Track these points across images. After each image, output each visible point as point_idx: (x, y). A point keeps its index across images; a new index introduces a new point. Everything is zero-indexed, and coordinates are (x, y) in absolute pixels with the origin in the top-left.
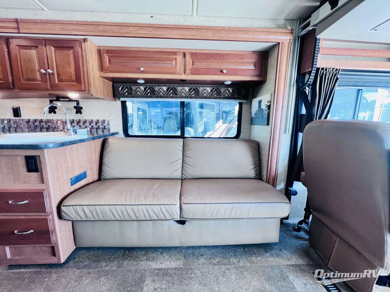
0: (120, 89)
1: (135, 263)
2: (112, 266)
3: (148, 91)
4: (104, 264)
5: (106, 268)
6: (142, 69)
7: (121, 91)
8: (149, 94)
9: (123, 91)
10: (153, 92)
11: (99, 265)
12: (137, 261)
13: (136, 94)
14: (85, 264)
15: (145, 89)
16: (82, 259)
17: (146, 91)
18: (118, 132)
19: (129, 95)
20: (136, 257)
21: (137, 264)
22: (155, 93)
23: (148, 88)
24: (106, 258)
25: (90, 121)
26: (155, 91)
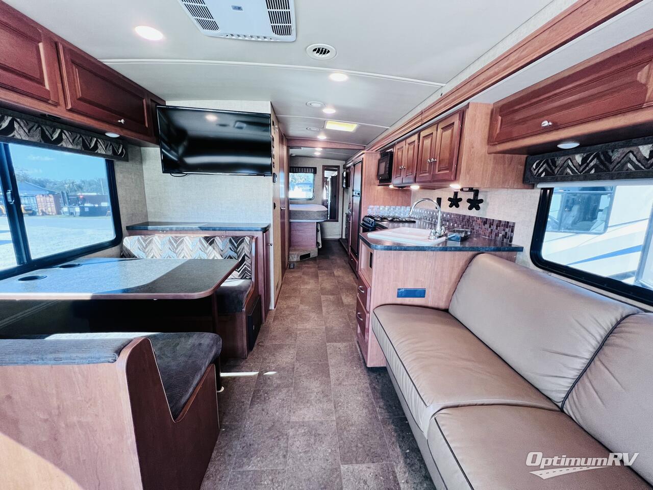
0: (534, 166)
1: (394, 439)
2: (381, 413)
3: (592, 164)
4: (382, 404)
5: (378, 408)
6: (546, 123)
7: (535, 170)
8: (593, 172)
9: (539, 170)
10: (604, 165)
11: (379, 400)
12: (398, 440)
13: (562, 173)
14: (376, 386)
15: (584, 160)
16: (380, 381)
17: (585, 164)
18: (523, 248)
19: (549, 178)
20: (403, 437)
21: (393, 443)
22: (611, 167)
23: (592, 157)
24: (388, 402)
25: (492, 221)
26: (611, 163)
